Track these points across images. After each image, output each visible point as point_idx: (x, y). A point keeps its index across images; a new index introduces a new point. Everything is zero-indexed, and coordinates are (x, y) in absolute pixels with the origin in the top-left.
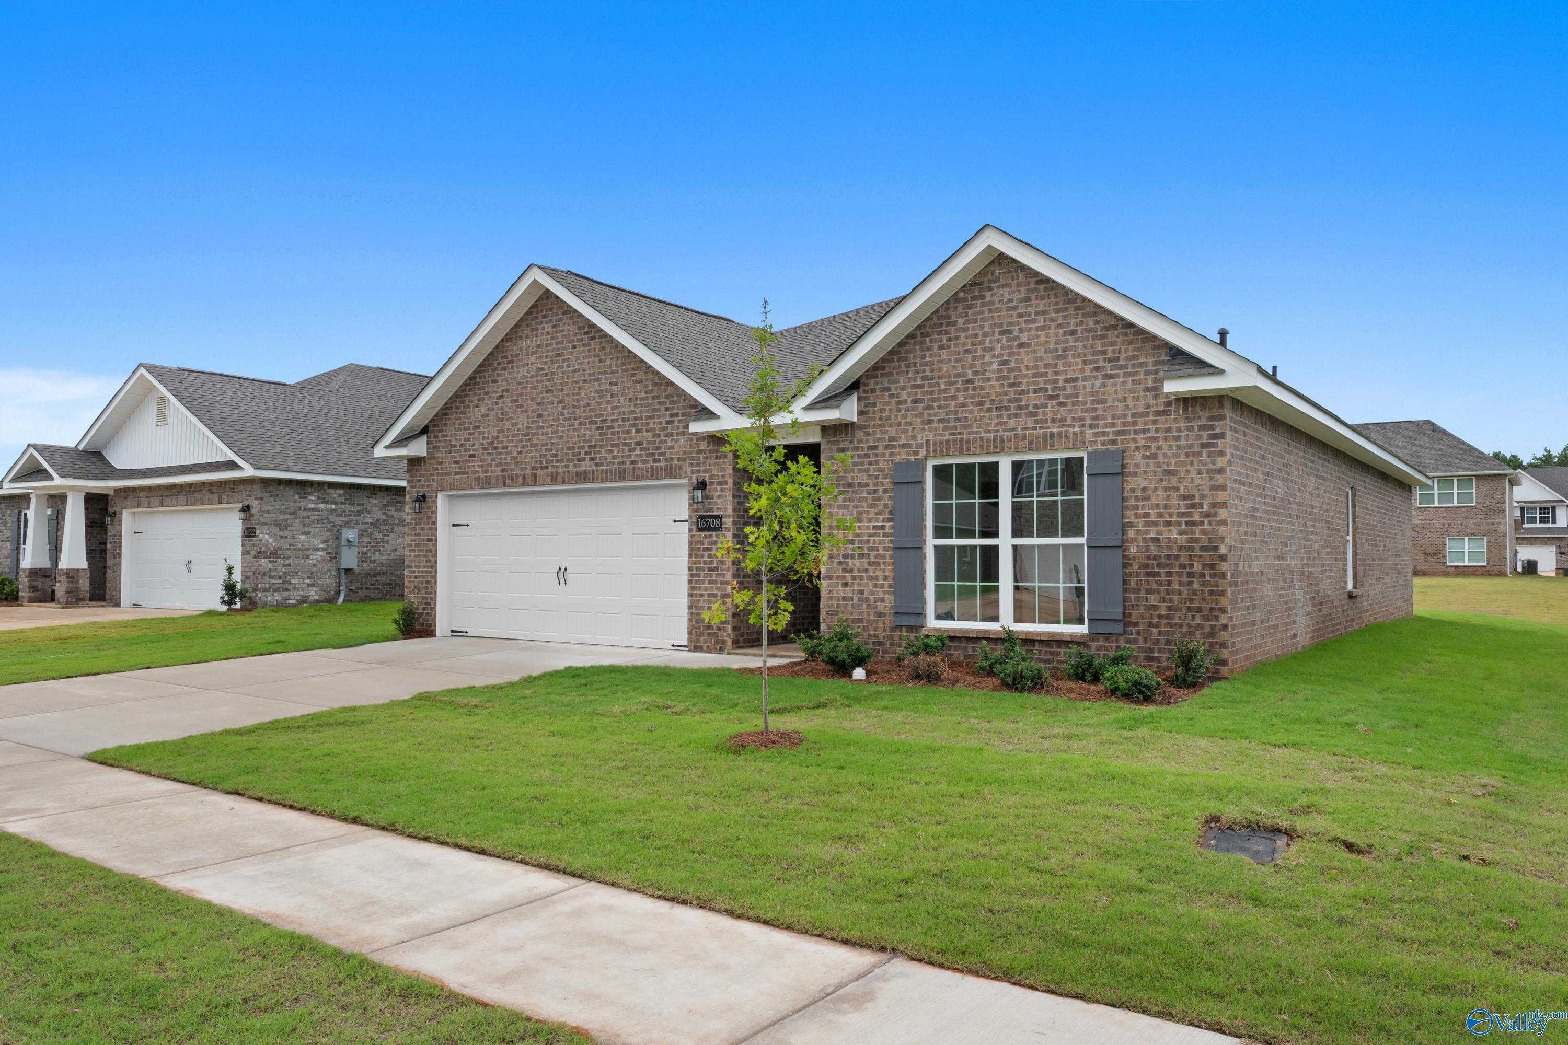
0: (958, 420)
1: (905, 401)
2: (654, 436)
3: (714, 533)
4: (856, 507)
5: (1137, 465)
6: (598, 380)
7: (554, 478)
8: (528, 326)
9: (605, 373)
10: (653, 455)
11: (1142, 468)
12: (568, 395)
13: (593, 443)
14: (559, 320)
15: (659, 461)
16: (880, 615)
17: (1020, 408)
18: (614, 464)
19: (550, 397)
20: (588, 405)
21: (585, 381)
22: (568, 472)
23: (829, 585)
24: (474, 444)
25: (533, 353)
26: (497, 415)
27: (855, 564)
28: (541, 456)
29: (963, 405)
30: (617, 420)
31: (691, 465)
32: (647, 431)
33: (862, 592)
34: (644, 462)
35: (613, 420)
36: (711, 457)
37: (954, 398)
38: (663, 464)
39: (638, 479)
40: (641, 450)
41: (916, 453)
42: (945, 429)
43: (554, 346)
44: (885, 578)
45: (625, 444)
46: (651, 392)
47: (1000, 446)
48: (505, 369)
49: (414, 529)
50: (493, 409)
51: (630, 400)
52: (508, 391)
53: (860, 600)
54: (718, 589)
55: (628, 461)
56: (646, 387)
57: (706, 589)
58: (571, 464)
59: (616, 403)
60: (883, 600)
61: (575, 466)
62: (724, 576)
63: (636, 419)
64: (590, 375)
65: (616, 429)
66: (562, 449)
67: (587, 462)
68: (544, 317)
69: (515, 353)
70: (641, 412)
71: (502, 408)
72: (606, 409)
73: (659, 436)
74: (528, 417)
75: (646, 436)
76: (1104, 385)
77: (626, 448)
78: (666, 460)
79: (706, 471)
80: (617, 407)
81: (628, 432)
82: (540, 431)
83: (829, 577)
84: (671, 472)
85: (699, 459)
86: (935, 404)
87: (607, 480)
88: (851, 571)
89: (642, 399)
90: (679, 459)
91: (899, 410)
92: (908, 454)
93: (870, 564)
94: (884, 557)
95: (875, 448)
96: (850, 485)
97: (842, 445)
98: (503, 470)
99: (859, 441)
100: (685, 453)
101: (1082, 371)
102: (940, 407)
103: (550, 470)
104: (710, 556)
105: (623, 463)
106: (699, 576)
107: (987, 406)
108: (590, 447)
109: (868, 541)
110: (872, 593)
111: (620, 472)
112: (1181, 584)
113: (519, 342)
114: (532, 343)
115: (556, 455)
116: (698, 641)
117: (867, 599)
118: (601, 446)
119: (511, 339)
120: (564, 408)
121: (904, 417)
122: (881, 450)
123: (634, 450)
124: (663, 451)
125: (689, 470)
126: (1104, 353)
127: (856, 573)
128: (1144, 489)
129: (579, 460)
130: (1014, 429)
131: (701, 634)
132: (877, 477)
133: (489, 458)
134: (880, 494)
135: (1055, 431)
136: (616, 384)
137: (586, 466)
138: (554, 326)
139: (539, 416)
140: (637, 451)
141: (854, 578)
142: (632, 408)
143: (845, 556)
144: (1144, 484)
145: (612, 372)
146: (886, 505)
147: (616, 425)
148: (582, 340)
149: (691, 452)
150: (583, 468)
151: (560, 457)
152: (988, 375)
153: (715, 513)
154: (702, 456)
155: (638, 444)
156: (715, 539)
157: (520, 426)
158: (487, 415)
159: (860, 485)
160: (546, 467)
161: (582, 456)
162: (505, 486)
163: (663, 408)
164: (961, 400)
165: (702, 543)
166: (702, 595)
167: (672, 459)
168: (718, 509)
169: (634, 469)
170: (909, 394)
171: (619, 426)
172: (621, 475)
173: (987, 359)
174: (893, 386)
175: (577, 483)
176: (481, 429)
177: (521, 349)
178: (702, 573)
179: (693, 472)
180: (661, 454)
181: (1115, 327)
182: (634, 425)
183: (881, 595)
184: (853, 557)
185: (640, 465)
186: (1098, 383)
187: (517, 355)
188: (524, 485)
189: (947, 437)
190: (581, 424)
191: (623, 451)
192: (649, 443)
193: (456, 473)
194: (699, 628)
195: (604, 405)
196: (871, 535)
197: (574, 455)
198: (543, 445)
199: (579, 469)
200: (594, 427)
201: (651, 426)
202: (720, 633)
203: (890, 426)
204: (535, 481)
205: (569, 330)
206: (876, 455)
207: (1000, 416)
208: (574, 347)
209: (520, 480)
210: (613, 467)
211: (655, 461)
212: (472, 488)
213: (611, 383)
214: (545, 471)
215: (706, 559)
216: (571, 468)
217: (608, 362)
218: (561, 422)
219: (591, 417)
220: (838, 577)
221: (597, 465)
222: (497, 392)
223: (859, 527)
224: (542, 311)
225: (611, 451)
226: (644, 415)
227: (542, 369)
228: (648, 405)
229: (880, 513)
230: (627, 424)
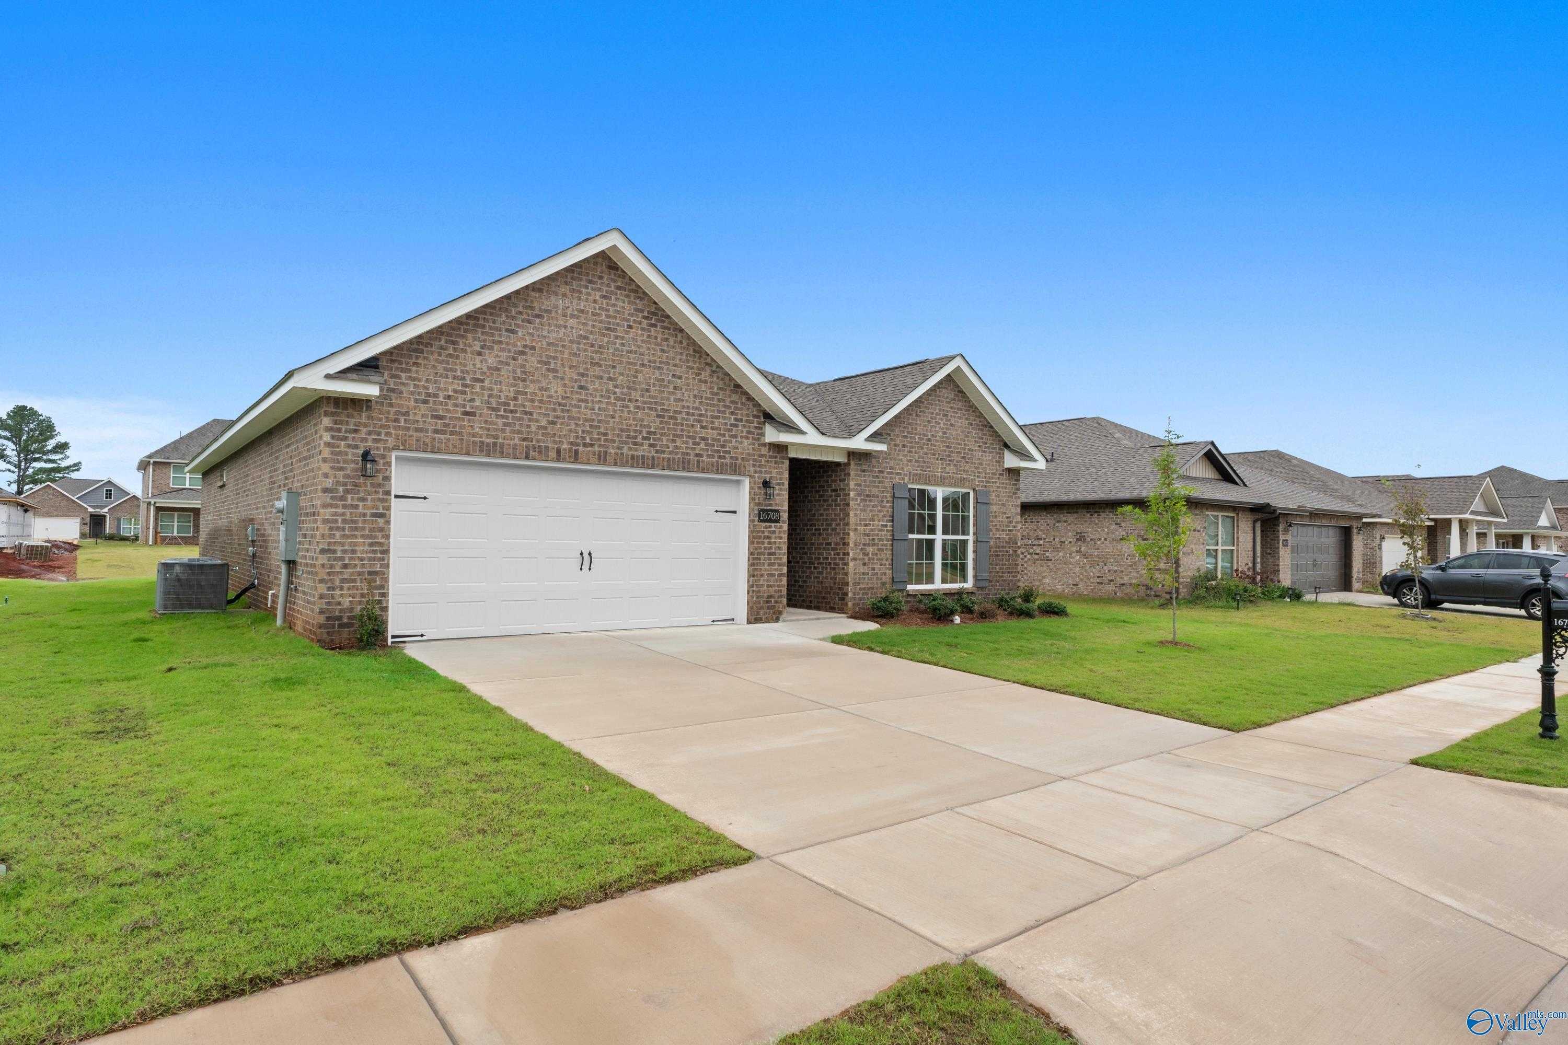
0: (924, 462)
1: (898, 445)
2: (719, 434)
3: (773, 525)
4: (871, 511)
5: (993, 500)
6: (659, 368)
7: (602, 458)
8: (566, 283)
9: (668, 364)
10: (718, 451)
11: (995, 501)
12: (622, 374)
13: (652, 430)
14: (612, 293)
15: (725, 458)
16: (884, 583)
17: (951, 461)
18: (677, 454)
19: (597, 371)
20: (647, 390)
21: (643, 365)
22: (622, 454)
23: (854, 565)
24: (472, 400)
25: (572, 316)
26: (514, 372)
27: (870, 550)
28: (583, 432)
29: (926, 454)
30: (680, 413)
31: (754, 466)
32: (712, 428)
33: (873, 569)
34: (709, 456)
35: (675, 412)
36: (771, 461)
37: (922, 448)
38: (728, 461)
39: (703, 472)
40: (706, 445)
41: (903, 479)
42: (918, 466)
43: (604, 317)
44: (887, 560)
45: (689, 437)
46: (717, 394)
47: (941, 482)
48: (529, 322)
49: (343, 498)
50: (507, 364)
51: (695, 396)
52: (533, 348)
53: (873, 574)
54: (776, 570)
55: (692, 453)
56: (711, 388)
57: (765, 570)
58: (626, 447)
59: (679, 396)
60: (885, 574)
61: (630, 449)
62: (781, 559)
63: (701, 415)
64: (650, 361)
65: (679, 421)
66: (614, 429)
67: (646, 447)
68: (590, 282)
69: (545, 307)
70: (706, 410)
71: (523, 366)
72: (668, 399)
73: (724, 435)
74: (565, 385)
75: (710, 433)
76: (982, 456)
77: (691, 441)
78: (732, 458)
79: (766, 472)
80: (680, 400)
81: (692, 426)
82: (583, 405)
83: (855, 559)
84: (736, 469)
85: (761, 461)
86: (914, 450)
87: (669, 468)
88: (868, 555)
89: (707, 398)
90: (743, 459)
91: (895, 450)
92: (899, 479)
93: (879, 550)
94: (886, 545)
95: (882, 472)
96: (868, 496)
97: (864, 467)
98: (524, 439)
99: (873, 467)
100: (749, 454)
101: (975, 446)
102: (916, 453)
103: (596, 449)
104: (770, 543)
105: (687, 454)
106: (760, 559)
107: (937, 456)
108: (649, 433)
109: (878, 535)
110: (880, 569)
111: (683, 462)
112: (1006, 560)
113: (553, 298)
114: (573, 305)
115: (606, 434)
116: (758, 613)
117: (877, 574)
118: (662, 434)
119: (540, 290)
120: (616, 386)
121: (898, 455)
122: (885, 475)
123: (699, 444)
124: (728, 449)
125: (752, 469)
126: (982, 438)
127: (871, 556)
128: (995, 512)
129: (635, 444)
130: (949, 473)
131: (761, 608)
132: (883, 492)
133: (500, 422)
134: (885, 503)
135: (965, 476)
136: (680, 378)
137: (644, 450)
138: (604, 297)
139: (581, 387)
140: (702, 445)
141: (869, 560)
142: (697, 405)
143: (864, 545)
144: (995, 509)
145: (675, 365)
146: (888, 511)
147: (679, 416)
148: (640, 323)
149: (754, 455)
150: (641, 453)
151: (610, 437)
152: (937, 438)
153: (774, 508)
154: (763, 460)
155: (704, 439)
156: (773, 529)
157: (552, 392)
158: (498, 369)
159: (873, 496)
160: (592, 445)
161: (639, 440)
162: (527, 458)
163: (728, 411)
164: (926, 450)
165: (763, 532)
166: (762, 576)
167: (737, 458)
168: (776, 505)
169: (698, 461)
170: (901, 441)
171: (683, 419)
172: (685, 465)
173: (937, 429)
174: (892, 433)
175: (632, 466)
176: (486, 384)
177: (556, 306)
178: (762, 557)
179: (755, 472)
180: (726, 452)
181: (986, 426)
182: (699, 421)
183: (884, 571)
184: (869, 545)
185: (705, 458)
186: (980, 454)
187: (547, 311)
188: (558, 460)
189: (919, 472)
190: (638, 407)
191: (687, 443)
192: (714, 440)
193: (436, 431)
194: (760, 603)
195: (665, 395)
196: (880, 531)
197: (628, 437)
198: (586, 420)
199: (636, 453)
200: (654, 414)
201: (716, 425)
202: (777, 605)
203: (891, 459)
204: (576, 457)
205: (623, 307)
206: (883, 477)
207: (942, 464)
208: (630, 327)
209: (553, 454)
210: (677, 457)
211: (720, 457)
212: (468, 454)
213: (674, 376)
214: (589, 449)
215: (766, 545)
216: (625, 450)
217: (671, 355)
218: (612, 400)
219: (650, 403)
220: (860, 559)
221: (657, 452)
222: (515, 345)
223: (873, 525)
224: (588, 275)
225: (674, 441)
226: (709, 414)
227: (586, 338)
228: (714, 405)
229: (884, 516)
230: (692, 418)
